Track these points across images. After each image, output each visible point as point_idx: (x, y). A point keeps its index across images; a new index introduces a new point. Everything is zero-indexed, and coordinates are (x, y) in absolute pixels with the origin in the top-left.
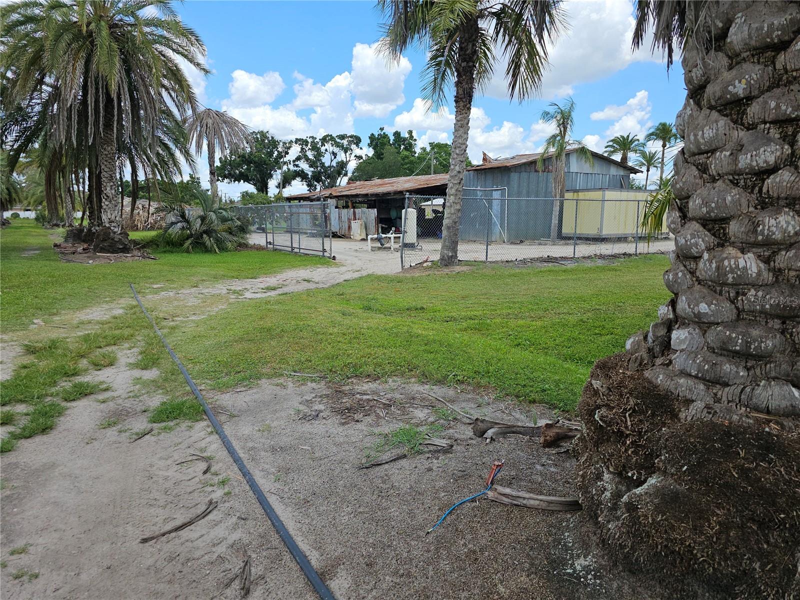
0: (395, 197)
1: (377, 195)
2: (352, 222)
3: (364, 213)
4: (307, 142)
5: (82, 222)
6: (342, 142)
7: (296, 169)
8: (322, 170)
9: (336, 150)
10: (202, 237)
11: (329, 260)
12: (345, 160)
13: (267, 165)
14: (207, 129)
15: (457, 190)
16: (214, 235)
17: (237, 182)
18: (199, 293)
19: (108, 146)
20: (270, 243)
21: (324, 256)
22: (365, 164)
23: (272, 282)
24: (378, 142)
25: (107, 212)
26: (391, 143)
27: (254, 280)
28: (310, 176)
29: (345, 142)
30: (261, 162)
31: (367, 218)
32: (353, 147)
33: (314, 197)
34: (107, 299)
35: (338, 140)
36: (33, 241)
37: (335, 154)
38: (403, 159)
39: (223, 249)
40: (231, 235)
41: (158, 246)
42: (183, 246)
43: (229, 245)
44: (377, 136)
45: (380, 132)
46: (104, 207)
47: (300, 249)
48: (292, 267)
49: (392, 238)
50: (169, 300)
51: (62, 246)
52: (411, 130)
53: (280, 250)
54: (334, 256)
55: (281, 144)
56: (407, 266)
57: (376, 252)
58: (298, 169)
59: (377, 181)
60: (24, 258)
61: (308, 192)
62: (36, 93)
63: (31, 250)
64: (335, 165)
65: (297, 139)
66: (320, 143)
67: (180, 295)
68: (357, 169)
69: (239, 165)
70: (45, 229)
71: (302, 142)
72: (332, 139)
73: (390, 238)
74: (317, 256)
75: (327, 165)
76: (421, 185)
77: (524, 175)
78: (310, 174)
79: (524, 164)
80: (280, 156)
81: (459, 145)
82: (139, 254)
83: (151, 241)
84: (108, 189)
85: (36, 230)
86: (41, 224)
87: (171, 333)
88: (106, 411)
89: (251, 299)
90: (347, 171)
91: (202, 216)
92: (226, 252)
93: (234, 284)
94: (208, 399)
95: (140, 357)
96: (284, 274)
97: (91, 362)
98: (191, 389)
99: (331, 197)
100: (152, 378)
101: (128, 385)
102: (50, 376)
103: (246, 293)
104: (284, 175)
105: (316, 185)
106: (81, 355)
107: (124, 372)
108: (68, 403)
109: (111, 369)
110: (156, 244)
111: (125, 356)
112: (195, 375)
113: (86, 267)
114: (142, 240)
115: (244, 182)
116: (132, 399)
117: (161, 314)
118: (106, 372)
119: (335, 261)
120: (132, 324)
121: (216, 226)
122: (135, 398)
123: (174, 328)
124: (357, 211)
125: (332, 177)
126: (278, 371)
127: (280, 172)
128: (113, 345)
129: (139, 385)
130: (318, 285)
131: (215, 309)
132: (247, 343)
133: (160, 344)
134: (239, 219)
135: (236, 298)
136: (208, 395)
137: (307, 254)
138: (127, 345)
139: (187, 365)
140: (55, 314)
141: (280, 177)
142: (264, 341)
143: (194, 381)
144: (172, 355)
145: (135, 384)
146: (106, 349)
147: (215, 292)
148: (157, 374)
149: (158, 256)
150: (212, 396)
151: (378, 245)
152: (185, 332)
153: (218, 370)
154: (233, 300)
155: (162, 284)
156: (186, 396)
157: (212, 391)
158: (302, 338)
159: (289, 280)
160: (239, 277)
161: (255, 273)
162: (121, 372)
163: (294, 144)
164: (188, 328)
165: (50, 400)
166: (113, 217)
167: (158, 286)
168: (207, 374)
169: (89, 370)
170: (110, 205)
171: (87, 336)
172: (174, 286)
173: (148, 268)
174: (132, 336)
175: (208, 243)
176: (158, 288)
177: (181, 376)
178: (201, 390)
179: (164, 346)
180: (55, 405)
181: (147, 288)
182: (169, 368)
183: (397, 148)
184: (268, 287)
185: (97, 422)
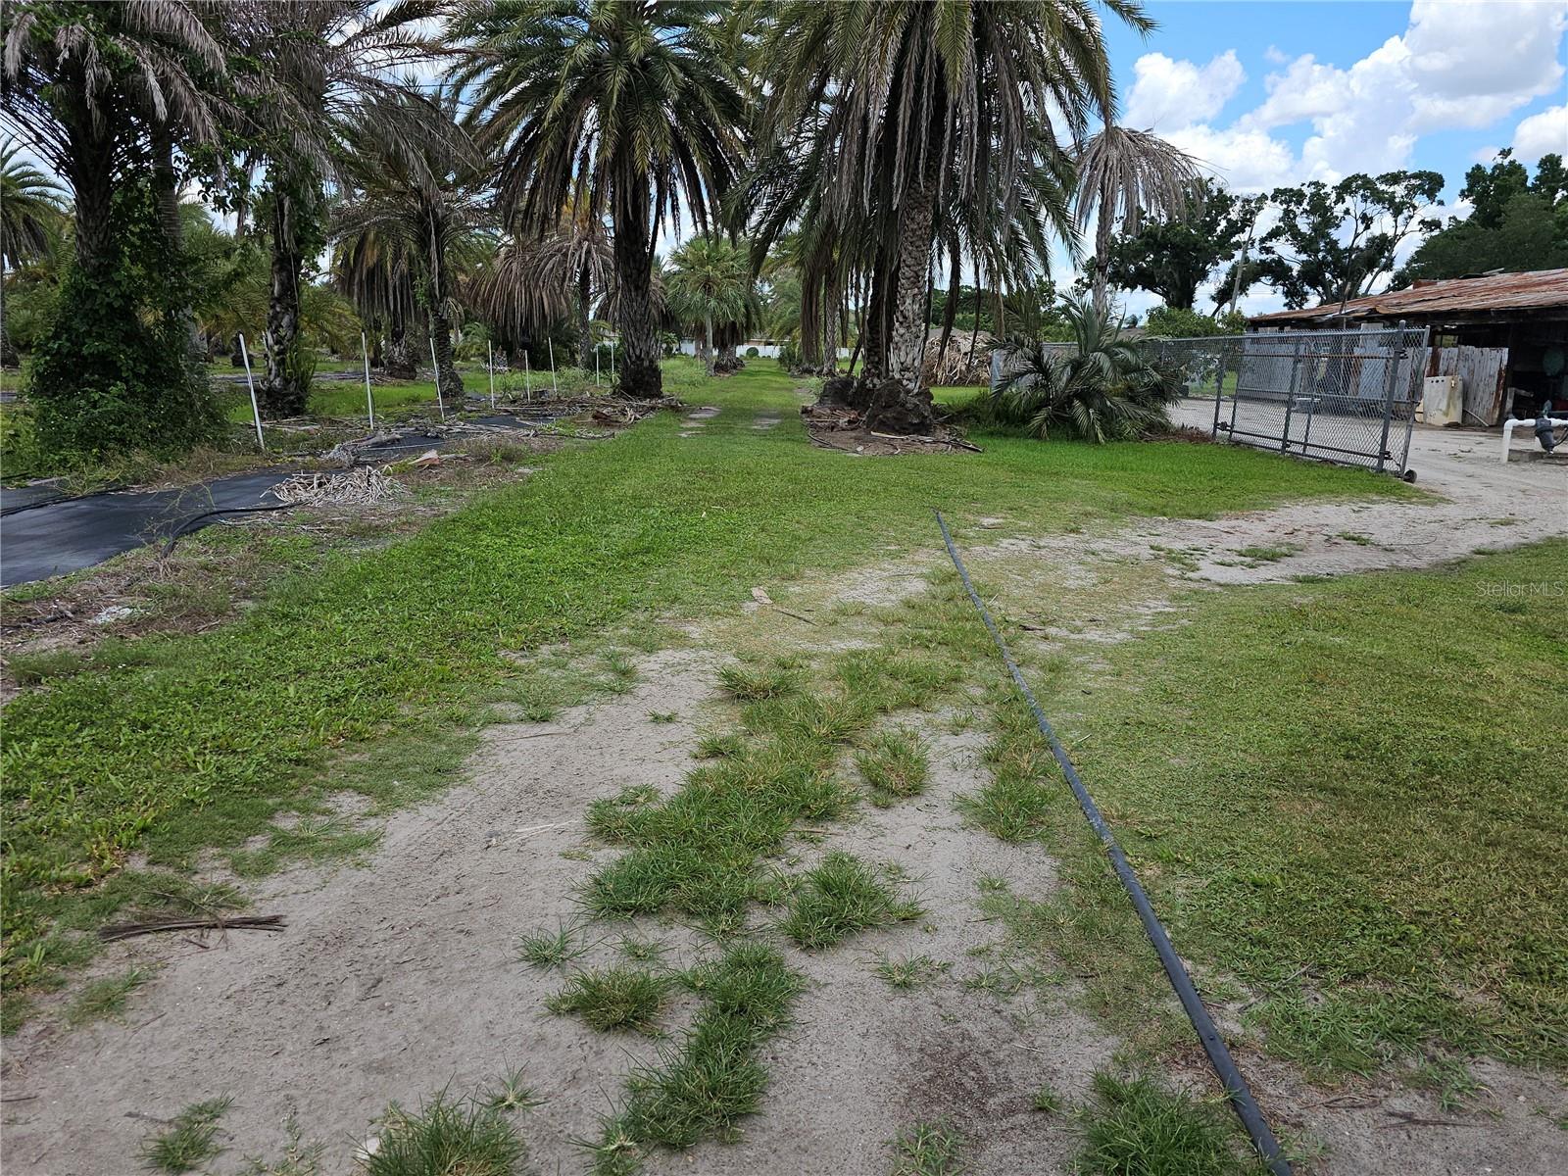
2: (1428, 381)
3: (1463, 357)
4: (1301, 195)
5: (852, 367)
6: (1391, 189)
7: (1264, 257)
8: (1330, 258)
9: (1372, 209)
10: (1071, 407)
11: (1400, 483)
12: (1391, 234)
13: (1199, 250)
14: (1105, 171)
16: (1097, 401)
18: (1086, 552)
19: (920, 212)
20: (1224, 426)
21: (1381, 470)
22: (1446, 240)
23: (1257, 533)
25: (900, 349)
26: (1529, 184)
27: (1208, 524)
28: (1295, 273)
29: (1399, 190)
30: (1187, 245)
31: (1472, 372)
32: (1420, 200)
33: (1324, 319)
34: (893, 548)
35: (1383, 187)
36: (772, 399)
37: (1367, 220)
39: (1114, 435)
40: (1132, 404)
41: (979, 420)
42: (1029, 423)
43: (1128, 429)
44: (1489, 171)
45: (1499, 160)
46: (896, 339)
47: (1306, 445)
48: (1301, 494)
50: (1024, 566)
51: (814, 413)
53: (1250, 445)
54: (1411, 472)
55: (1239, 204)
57: (1525, 466)
58: (1271, 256)
59: (1503, 278)
60: (755, 433)
61: (1286, 310)
62: (808, 119)
63: (767, 417)
64: (1363, 245)
65: (1277, 190)
66: (1333, 197)
67: (1043, 552)
68: (1420, 255)
69: (1139, 254)
70: (791, 376)
71: (1287, 196)
72: (1367, 184)
74: (1361, 468)
75: (1342, 245)
78: (1296, 268)
80: (1234, 228)
82: (947, 439)
83: (966, 410)
84: (909, 301)
85: (778, 379)
86: (787, 369)
87: (1052, 688)
88: (913, 1043)
89: (1221, 585)
90: (1392, 260)
91: (1075, 360)
92: (1119, 440)
93: (1161, 530)
94: (1282, 1127)
95: (987, 777)
96: (1281, 512)
97: (864, 768)
98: (1193, 1022)
99: (1372, 317)
100: (1039, 899)
101: (969, 910)
102: (766, 813)
103: (1201, 564)
104: (1233, 273)
105: (1307, 293)
106: (842, 737)
107: (950, 836)
108: (803, 956)
109: (914, 808)
110: (975, 417)
111: (946, 760)
112: (1183, 930)
113: (853, 459)
114: (949, 406)
115: (1143, 289)
116: (987, 997)
117: (1013, 610)
118: (903, 822)
119: (1414, 485)
120: (950, 636)
121: (1110, 382)
122: (996, 994)
123: (1055, 668)
124: (1444, 352)
125: (1352, 273)
126: (1540, 1026)
127: (1225, 266)
128: (913, 706)
129: (1001, 924)
130: (1393, 556)
131: (1141, 610)
132: (1319, 800)
133: (1033, 731)
134: (1156, 368)
135: (1182, 578)
136: (1270, 1090)
137: (1326, 461)
138: (947, 713)
139: (1142, 864)
140: (792, 578)
141: (1223, 278)
142: (1385, 807)
143: (1187, 965)
144: (1078, 793)
145: (989, 915)
146: (898, 720)
147: (1122, 552)
148: (1047, 875)
149: (980, 442)
150: (1291, 1104)
151: (1536, 445)
152: (1090, 694)
153: (1268, 935)
154: (1177, 583)
155: (1000, 515)
156: (1183, 1063)
157: (1280, 1066)
158: (1532, 822)
159: (1303, 534)
160: (1168, 510)
161: (1203, 503)
162: (941, 834)
163: (1269, 202)
164: (1094, 676)
165: (758, 922)
166: (909, 361)
167: (992, 521)
168: (1228, 943)
169: (858, 799)
170: (907, 336)
171: (854, 661)
172: (1025, 523)
173: (967, 473)
174: (956, 680)
175: (1082, 420)
176: (994, 527)
177: (1134, 923)
178: (1232, 1045)
179: (1048, 745)
180: (770, 961)
181: (971, 526)
182: (1082, 858)
183: (1544, 197)
184: (1253, 551)
185: (887, 1114)
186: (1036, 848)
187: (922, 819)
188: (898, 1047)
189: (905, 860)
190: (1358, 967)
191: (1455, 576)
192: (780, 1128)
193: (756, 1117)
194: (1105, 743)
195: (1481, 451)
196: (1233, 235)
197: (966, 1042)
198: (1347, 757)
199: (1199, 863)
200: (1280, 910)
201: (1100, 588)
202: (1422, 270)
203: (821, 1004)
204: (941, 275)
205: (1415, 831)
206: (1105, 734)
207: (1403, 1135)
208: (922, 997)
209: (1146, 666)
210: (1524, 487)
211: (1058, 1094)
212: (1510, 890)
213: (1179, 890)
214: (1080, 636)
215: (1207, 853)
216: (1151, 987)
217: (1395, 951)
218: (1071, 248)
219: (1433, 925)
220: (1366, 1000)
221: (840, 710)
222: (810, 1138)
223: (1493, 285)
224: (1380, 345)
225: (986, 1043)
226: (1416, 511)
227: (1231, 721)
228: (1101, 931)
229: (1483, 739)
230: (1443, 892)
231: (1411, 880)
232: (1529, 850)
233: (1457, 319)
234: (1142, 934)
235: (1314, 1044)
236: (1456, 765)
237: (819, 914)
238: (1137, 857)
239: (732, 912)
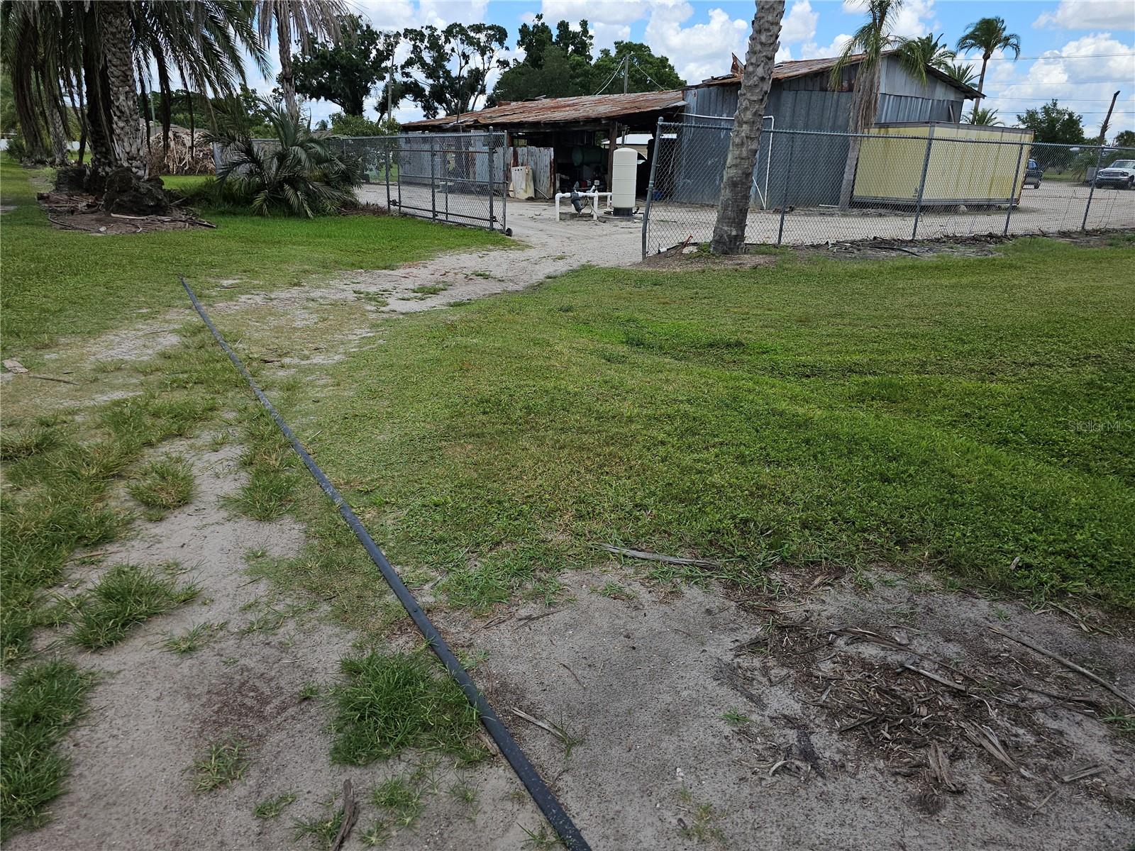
0: (585, 128)
1: (554, 124)
2: (513, 169)
3: (530, 154)
4: (422, 35)
5: (81, 157)
6: (477, 36)
7: (405, 79)
8: (447, 83)
9: (469, 50)
10: (283, 190)
11: (500, 236)
12: (481, 68)
13: (360, 72)
15: (755, 114)
16: (302, 185)
17: (314, 99)
18: (308, 299)
19: (116, 17)
20: (394, 203)
21: (491, 229)
22: (514, 75)
23: (424, 276)
24: (534, 38)
25: (123, 141)
26: (554, 40)
27: (391, 272)
28: (427, 93)
29: (482, 37)
30: (352, 66)
31: (536, 164)
32: (495, 45)
33: (448, 126)
34: (145, 311)
35: (472, 34)
37: (465, 57)
38: (574, 68)
39: (319, 211)
40: (329, 187)
41: (210, 202)
42: (252, 203)
43: (329, 207)
44: (531, 29)
45: (536, 22)
46: (118, 131)
47: (447, 214)
48: (448, 248)
49: (596, 200)
50: (261, 315)
51: (51, 199)
52: (586, 19)
53: (413, 216)
54: (509, 229)
55: (382, 37)
56: (652, 252)
57: (569, 223)
58: (410, 80)
59: (546, 102)
61: (425, 119)
64: (466, 75)
65: (406, 30)
66: (443, 38)
67: (275, 302)
68: (500, 84)
69: (317, 72)
70: (24, 167)
71: (415, 35)
72: (462, 31)
73: (592, 198)
74: (481, 228)
75: (454, 74)
76: (626, 108)
77: (803, 95)
78: (427, 89)
79: (805, 76)
80: (382, 56)
81: (767, 26)
82: (184, 218)
83: (198, 194)
84: (122, 98)
85: (10, 170)
86: (18, 160)
87: (290, 402)
88: (201, 689)
89: (403, 314)
90: (485, 87)
91: (280, 152)
92: (324, 216)
93: (360, 279)
94: (460, 650)
95: (245, 478)
96: (437, 260)
97: (136, 494)
98: (403, 605)
99: (477, 126)
100: (292, 555)
101: (239, 579)
102: (42, 551)
103: (389, 301)
104: (386, 91)
105: (437, 108)
106: (112, 473)
107: (218, 528)
108: (95, 656)
109: (185, 515)
110: (207, 200)
111: (209, 472)
112: (394, 547)
113: (96, 238)
114: (182, 191)
115: (326, 100)
116: (258, 636)
117: (254, 349)
118: (177, 528)
119: (512, 238)
120: (204, 375)
121: (308, 170)
122: (265, 632)
123: (291, 388)
124: (520, 150)
125: (462, 95)
126: (590, 543)
127: (381, 85)
128: (177, 436)
129: (265, 581)
130: (504, 285)
131: (351, 337)
132: (470, 443)
133: (278, 436)
134: (341, 159)
135: (377, 312)
136: (453, 630)
137: (460, 224)
138: (206, 437)
139: (363, 512)
140: (46, 346)
141: (381, 94)
142: (506, 439)
143: (398, 569)
144: (315, 474)
145: (254, 577)
146: (164, 450)
147: (334, 297)
148: (297, 537)
149: (214, 220)
150: (466, 634)
151: (572, 209)
152: (318, 402)
153: (446, 536)
154: (374, 316)
155: (236, 277)
156: (399, 633)
157: (457, 614)
158: (581, 430)
159: (451, 274)
160: (364, 264)
161: (387, 258)
162: (212, 528)
163: (402, 38)
164: (321, 389)
165: (47, 643)
166: (134, 150)
167: (230, 282)
168: (422, 547)
169: (134, 520)
170: (127, 129)
171: (117, 409)
172: (258, 282)
173: (204, 245)
174: (211, 409)
175: (293, 200)
176: (232, 287)
177: (361, 551)
178: (429, 611)
179: (289, 445)
180: (61, 670)
181: (213, 287)
182: (321, 518)
183: (563, 49)
184: (422, 288)
185: (184, 749)
186: (288, 520)
187: (194, 521)
188: (189, 697)
189: (180, 556)
190: (497, 539)
191: (537, 293)
192: (88, 796)
193: (64, 797)
194: (332, 434)
195: (546, 214)
196: (382, 61)
197: (246, 674)
198: (484, 413)
199: (400, 501)
200: (451, 517)
201: (320, 325)
202: (502, 94)
203: (115, 688)
204: (150, 75)
205: (523, 450)
206: (331, 428)
207: (527, 629)
208: (206, 654)
209: (357, 376)
210: (569, 235)
211: (315, 684)
212: (572, 471)
213: (389, 522)
214: (308, 362)
215: (405, 494)
216: (375, 591)
217: (516, 523)
218: (259, 61)
219: (535, 502)
220: (503, 557)
221: (107, 451)
222: (118, 793)
223: (540, 106)
224: (484, 145)
225: (261, 668)
226: (514, 254)
227: (415, 404)
228: (338, 564)
229: (555, 388)
230: (539, 482)
231: (522, 479)
232: (580, 447)
233: (524, 128)
234: (366, 557)
235: (475, 593)
236: (541, 405)
237: (105, 619)
238: (359, 507)
239: (16, 643)
